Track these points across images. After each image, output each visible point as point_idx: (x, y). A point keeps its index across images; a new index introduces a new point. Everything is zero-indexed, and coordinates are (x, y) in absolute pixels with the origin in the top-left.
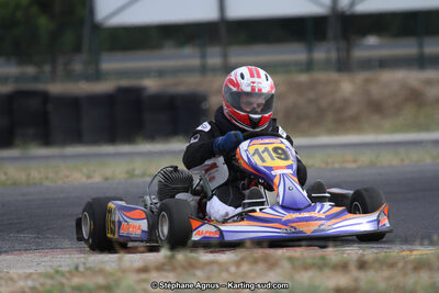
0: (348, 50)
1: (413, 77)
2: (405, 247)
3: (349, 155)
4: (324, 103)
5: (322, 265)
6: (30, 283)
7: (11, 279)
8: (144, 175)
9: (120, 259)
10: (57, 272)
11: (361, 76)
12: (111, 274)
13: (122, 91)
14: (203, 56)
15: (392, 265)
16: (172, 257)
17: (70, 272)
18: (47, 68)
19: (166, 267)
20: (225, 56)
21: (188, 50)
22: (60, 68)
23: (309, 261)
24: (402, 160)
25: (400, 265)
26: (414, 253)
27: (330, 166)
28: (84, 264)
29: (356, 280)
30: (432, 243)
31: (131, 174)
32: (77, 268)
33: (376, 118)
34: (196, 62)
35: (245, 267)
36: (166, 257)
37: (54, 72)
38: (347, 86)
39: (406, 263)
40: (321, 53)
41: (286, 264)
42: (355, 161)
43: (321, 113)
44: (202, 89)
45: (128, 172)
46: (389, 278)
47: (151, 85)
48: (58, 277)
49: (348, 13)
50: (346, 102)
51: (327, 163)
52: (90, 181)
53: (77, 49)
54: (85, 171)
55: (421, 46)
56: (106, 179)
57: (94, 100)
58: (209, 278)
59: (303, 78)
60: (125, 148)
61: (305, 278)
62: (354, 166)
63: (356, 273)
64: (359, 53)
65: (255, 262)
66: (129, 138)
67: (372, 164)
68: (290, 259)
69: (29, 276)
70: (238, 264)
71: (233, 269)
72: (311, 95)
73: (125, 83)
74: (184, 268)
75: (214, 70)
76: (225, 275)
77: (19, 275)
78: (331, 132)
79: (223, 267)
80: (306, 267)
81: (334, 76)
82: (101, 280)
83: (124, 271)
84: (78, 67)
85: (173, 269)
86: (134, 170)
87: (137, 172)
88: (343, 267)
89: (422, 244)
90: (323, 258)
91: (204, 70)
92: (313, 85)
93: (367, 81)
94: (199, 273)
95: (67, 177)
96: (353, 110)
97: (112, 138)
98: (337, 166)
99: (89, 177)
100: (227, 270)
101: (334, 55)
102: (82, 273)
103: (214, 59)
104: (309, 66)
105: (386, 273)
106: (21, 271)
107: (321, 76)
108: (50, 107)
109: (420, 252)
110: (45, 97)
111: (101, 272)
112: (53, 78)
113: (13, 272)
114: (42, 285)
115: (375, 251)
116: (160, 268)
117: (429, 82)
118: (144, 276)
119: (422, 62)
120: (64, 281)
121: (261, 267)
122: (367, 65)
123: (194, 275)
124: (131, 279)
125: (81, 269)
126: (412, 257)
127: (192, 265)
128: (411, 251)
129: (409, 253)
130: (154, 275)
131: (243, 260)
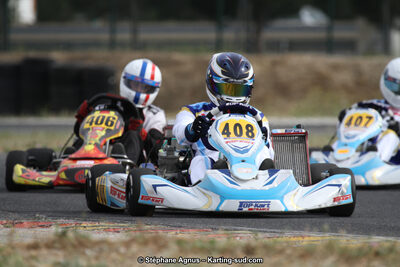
0: (258, 31)
1: (320, 61)
2: (297, 233)
5: (210, 249)
9: (11, 234)
11: (268, 58)
13: (31, 63)
14: (113, 31)
15: (281, 252)
16: (64, 234)
19: (57, 245)
20: (135, 32)
21: (98, 24)
23: (198, 244)
25: (289, 251)
26: (307, 239)
30: (321, 231)
34: (105, 37)
35: (135, 248)
36: (56, 234)
39: (295, 249)
40: (229, 35)
41: (174, 247)
44: (110, 64)
45: (29, 145)
47: (59, 57)
58: (97, 258)
60: (31, 120)
64: (269, 34)
65: (145, 243)
66: (34, 110)
68: (180, 242)
70: (127, 244)
71: (122, 250)
73: (33, 54)
74: (74, 246)
75: (123, 45)
76: (114, 255)
79: (111, 246)
80: (195, 250)
83: (13, 248)
85: (63, 247)
86: (35, 143)
87: (38, 146)
89: (311, 230)
90: (212, 242)
91: (113, 45)
93: (274, 64)
94: (89, 252)
100: (117, 251)
101: (243, 35)
103: (124, 35)
105: (274, 259)
109: (312, 238)
115: (268, 235)
116: (50, 246)
117: (336, 68)
118: (33, 253)
119: (329, 46)
121: (151, 248)
122: (275, 46)
123: (84, 254)
124: (20, 256)
126: (304, 243)
127: (82, 244)
128: (303, 237)
129: (301, 239)
130: (44, 252)
131: (133, 240)
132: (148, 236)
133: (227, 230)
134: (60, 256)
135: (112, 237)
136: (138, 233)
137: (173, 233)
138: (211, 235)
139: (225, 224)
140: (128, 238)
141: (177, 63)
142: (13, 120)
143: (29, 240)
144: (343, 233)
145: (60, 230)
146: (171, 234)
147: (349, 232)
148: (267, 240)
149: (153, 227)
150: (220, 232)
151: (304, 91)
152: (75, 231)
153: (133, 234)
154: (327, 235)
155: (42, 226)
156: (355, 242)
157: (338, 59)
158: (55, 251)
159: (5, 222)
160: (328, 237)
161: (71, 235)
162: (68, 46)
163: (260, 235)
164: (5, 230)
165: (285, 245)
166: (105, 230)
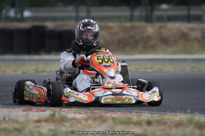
0: (152, 11)
1: (184, 26)
2: (173, 114)
3: (149, 65)
4: (138, 38)
5: (128, 122)
8: (43, 71)
9: (27, 115)
11: (157, 25)
12: (21, 123)
13: (35, 28)
14: (77, 11)
15: (165, 123)
16: (53, 115)
17: (1, 121)
19: (50, 120)
20: (88, 12)
21: (70, 8)
23: (122, 120)
24: (176, 69)
25: (169, 123)
26: (178, 117)
27: (139, 71)
28: (8, 117)
30: (186, 113)
31: (37, 71)
32: (4, 119)
34: (73, 14)
35: (90, 122)
36: (50, 115)
38: (151, 29)
39: (172, 122)
40: (137, 13)
41: (110, 122)
42: (151, 68)
43: (136, 43)
45: (35, 70)
46: (162, 130)
47: (50, 25)
50: (149, 38)
51: (137, 69)
52: (15, 74)
53: (13, 5)
54: (13, 68)
55: (189, 10)
56: (24, 73)
57: (20, 31)
58: (71, 127)
59: (128, 25)
60: (36, 57)
62: (151, 71)
63: (146, 127)
64: (157, 13)
65: (95, 119)
66: (37, 52)
67: (160, 70)
68: (113, 119)
70: (86, 120)
71: (84, 122)
72: (131, 33)
73: (36, 23)
74: (59, 121)
76: (79, 126)
78: (140, 53)
79: (78, 121)
80: (121, 123)
81: (143, 24)
82: (16, 126)
83: (28, 121)
85: (54, 121)
86: (38, 69)
87: (40, 70)
89: (180, 113)
90: (130, 119)
91: (77, 19)
92: (132, 28)
93: (160, 27)
94: (67, 124)
95: (4, 71)
96: (153, 42)
97: (29, 52)
98: (142, 70)
99: (15, 71)
100: (81, 123)
101: (144, 14)
102: (7, 121)
103: (83, 13)
104: (131, 19)
105: (162, 127)
107: (137, 24)
109: (181, 117)
111: (17, 121)
115: (158, 115)
116: (47, 121)
117: (192, 29)
118: (38, 124)
119: (188, 19)
121: (98, 122)
122: (160, 19)
123: (64, 125)
124: (32, 126)
125: (7, 119)
126: (177, 119)
127: (63, 120)
128: (176, 116)
129: (175, 117)
130: (43, 124)
131: (89, 118)
132: (96, 116)
133: (137, 112)
134: (51, 126)
135: (78, 116)
136: (91, 114)
137: (109, 114)
138: (129, 115)
139: (136, 110)
140: (86, 117)
141: (110, 28)
142: (27, 57)
143: (36, 118)
144: (197, 114)
145: (51, 113)
146: (109, 115)
147: (200, 113)
148: (158, 118)
149: (99, 111)
150: (134, 113)
151: (176, 42)
152: (59, 113)
153: (89, 115)
154: (189, 115)
155: (42, 111)
156: (203, 118)
157: (193, 25)
158: (49, 124)
159: (23, 109)
160: (189, 116)
161: (57, 115)
162: (54, 19)
163: (154, 115)
164: (23, 113)
165: (167, 120)
166: (74, 113)
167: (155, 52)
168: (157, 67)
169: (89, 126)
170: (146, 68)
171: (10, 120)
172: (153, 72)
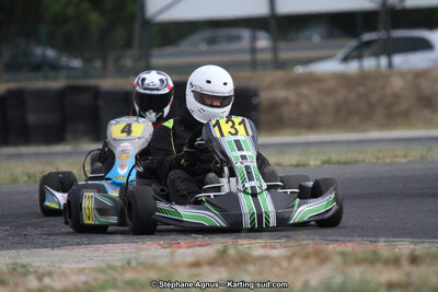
3: (400, 150)
4: (374, 98)
5: (373, 260)
6: (82, 278)
7: (64, 274)
9: (172, 254)
10: (110, 267)
12: (163, 269)
14: (253, 51)
16: (224, 252)
17: (122, 267)
18: (98, 64)
19: (218, 262)
22: (111, 64)
23: (361, 256)
27: (381, 161)
28: (136, 258)
29: (408, 275)
32: (129, 263)
33: (427, 113)
34: (246, 57)
35: (297, 262)
36: (217, 252)
37: (104, 68)
38: (398, 81)
41: (338, 259)
42: (405, 156)
43: (372, 107)
44: (252, 84)
48: (110, 272)
49: (399, 7)
50: (397, 96)
51: (378, 158)
53: (128, 45)
58: (260, 273)
61: (356, 273)
62: (404, 160)
63: (407, 267)
65: (307, 256)
67: (423, 159)
68: (343, 254)
69: (82, 271)
70: (290, 258)
71: (285, 264)
72: (362, 90)
74: (236, 263)
75: (265, 65)
76: (276, 270)
77: (72, 270)
79: (275, 262)
80: (358, 262)
82: (154, 275)
83: (176, 266)
84: (128, 63)
85: (225, 264)
88: (395, 261)
90: (375, 253)
91: (254, 65)
94: (251, 268)
98: (388, 160)
100: (279, 265)
102: (134, 268)
103: (264, 54)
106: (73, 266)
108: (101, 103)
110: (96, 92)
111: (153, 266)
112: (104, 74)
113: (65, 266)
114: (96, 279)
115: (426, 245)
118: (195, 271)
120: (116, 275)
121: (313, 261)
125: (134, 263)
127: (243, 260)
130: (206, 270)
131: (294, 254)
132: (308, 250)
133: (386, 242)
135: (275, 253)
136: (297, 249)
138: (370, 247)
139: (383, 236)
140: (289, 253)
143: (190, 259)
145: (220, 247)
146: (331, 247)
148: (427, 250)
149: (311, 242)
150: (381, 244)
152: (237, 250)
155: (200, 246)
158: (217, 269)
159: (161, 243)
161: (232, 252)
164: (163, 250)
166: (262, 247)
167: (409, 125)
168: (416, 152)
169: (296, 271)
170: (396, 156)
171: (139, 264)
172: (410, 162)
